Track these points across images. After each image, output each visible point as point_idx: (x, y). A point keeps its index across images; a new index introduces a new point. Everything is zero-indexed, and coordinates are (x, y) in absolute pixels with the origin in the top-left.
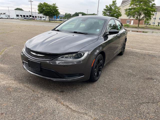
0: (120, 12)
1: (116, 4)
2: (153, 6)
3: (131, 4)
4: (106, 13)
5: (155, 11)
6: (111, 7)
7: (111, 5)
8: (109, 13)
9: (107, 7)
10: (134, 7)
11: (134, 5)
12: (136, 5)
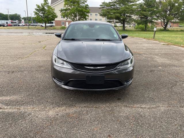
0: (55, 13)
1: (49, 3)
2: (87, 7)
3: (65, 5)
4: (39, 14)
5: (88, 12)
6: (43, 7)
7: (43, 4)
8: (42, 13)
9: (38, 7)
10: (69, 7)
11: (68, 6)
12: (71, 6)
